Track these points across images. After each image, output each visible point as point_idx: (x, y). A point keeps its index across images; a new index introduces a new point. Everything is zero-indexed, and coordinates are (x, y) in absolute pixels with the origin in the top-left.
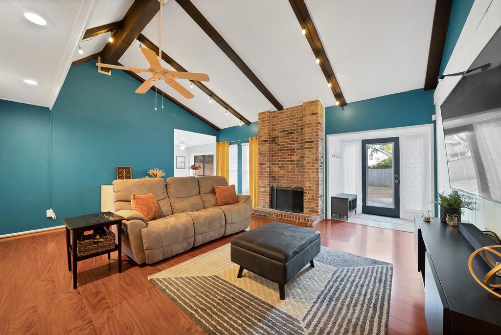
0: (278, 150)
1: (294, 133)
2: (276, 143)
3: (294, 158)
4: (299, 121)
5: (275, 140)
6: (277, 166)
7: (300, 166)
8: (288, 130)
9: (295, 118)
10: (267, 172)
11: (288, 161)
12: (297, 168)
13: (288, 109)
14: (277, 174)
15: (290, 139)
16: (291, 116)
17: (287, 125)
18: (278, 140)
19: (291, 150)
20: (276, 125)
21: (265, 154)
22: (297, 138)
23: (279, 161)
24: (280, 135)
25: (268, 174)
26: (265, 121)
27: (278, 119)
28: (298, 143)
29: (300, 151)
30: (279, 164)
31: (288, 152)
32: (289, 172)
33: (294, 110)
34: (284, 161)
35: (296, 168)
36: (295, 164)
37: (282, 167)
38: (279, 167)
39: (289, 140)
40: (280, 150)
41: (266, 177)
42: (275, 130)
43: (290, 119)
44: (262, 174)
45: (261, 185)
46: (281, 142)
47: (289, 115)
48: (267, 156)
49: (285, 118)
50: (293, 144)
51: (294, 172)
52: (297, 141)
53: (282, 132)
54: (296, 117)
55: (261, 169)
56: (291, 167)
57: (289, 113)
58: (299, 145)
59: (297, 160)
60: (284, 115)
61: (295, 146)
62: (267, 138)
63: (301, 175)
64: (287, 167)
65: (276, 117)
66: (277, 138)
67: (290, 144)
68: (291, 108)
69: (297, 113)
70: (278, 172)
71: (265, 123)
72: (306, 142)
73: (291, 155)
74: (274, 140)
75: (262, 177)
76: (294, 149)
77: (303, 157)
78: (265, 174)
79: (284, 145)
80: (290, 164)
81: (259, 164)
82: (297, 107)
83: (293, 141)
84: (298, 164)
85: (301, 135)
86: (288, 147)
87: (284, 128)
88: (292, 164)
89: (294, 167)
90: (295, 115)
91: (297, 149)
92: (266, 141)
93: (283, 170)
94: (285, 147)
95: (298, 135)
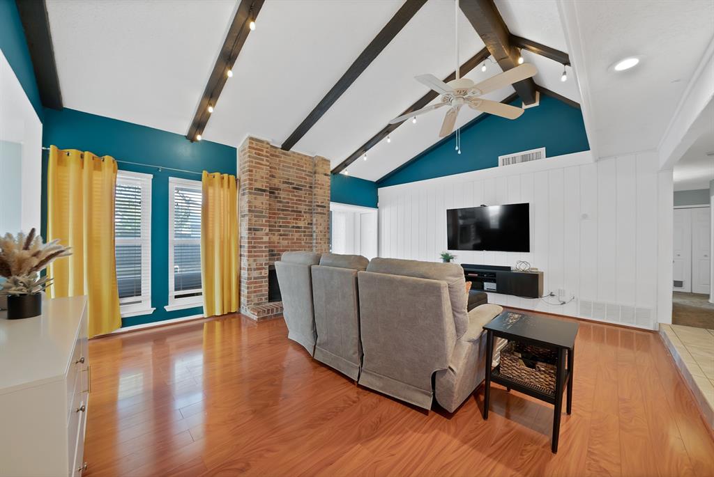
0: (278, 210)
1: (301, 190)
2: (276, 197)
3: (301, 224)
4: (308, 175)
5: (273, 193)
6: (276, 233)
7: (308, 236)
8: (293, 184)
9: (303, 171)
10: (265, 243)
11: (293, 227)
12: (305, 238)
13: (294, 153)
14: (275, 247)
15: (296, 196)
16: (299, 165)
17: (292, 174)
18: (279, 193)
19: (297, 212)
20: (275, 168)
21: (262, 212)
22: (305, 197)
23: (280, 226)
24: (283, 186)
25: (266, 247)
26: (262, 155)
27: (280, 161)
28: (306, 205)
29: (308, 215)
30: (279, 231)
31: (293, 215)
32: (295, 243)
33: (302, 159)
34: (288, 227)
35: (303, 237)
36: (302, 232)
37: (284, 235)
38: (281, 235)
39: (295, 198)
40: (283, 210)
41: (263, 252)
42: (273, 176)
43: (297, 169)
44: (255, 247)
45: (254, 266)
46: (284, 198)
47: (295, 162)
48: (264, 217)
49: (290, 163)
50: (299, 204)
51: (300, 243)
52: (305, 201)
53: (284, 183)
54: (304, 169)
55: (253, 238)
56: (297, 235)
57: (296, 160)
58: (307, 208)
59: (305, 228)
60: (288, 159)
61: (302, 208)
62: (266, 187)
63: (309, 247)
64: (292, 235)
65: (277, 156)
66: (277, 189)
67: (296, 204)
68: (299, 154)
69: (306, 164)
70: (278, 243)
71: (263, 160)
72: (318, 206)
73: (297, 219)
74: (273, 191)
75: (255, 252)
76: (300, 212)
77: (311, 224)
78: (260, 247)
79: (288, 203)
80: (296, 232)
81: (250, 229)
82: (306, 156)
83: (300, 200)
84: (305, 232)
85: (309, 194)
86: (293, 207)
87: (288, 179)
88: (299, 232)
89: (301, 236)
90: (303, 167)
91: (305, 212)
92: (264, 191)
93: (286, 239)
94: (289, 207)
95: (306, 194)
